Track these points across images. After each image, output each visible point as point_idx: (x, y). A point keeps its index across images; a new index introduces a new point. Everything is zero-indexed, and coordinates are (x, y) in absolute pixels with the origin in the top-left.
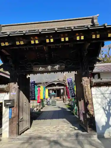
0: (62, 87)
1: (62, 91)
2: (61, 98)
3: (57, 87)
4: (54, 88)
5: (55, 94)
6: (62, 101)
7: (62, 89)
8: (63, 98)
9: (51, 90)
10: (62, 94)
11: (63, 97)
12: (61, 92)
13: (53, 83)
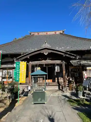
0: (58, 62)
1: (57, 69)
2: (54, 81)
3: (49, 61)
4: (43, 62)
5: (45, 73)
6: (57, 88)
7: (58, 65)
8: (58, 82)
9: (37, 66)
10: (55, 74)
11: (58, 79)
12: (56, 71)
13: (41, 53)
